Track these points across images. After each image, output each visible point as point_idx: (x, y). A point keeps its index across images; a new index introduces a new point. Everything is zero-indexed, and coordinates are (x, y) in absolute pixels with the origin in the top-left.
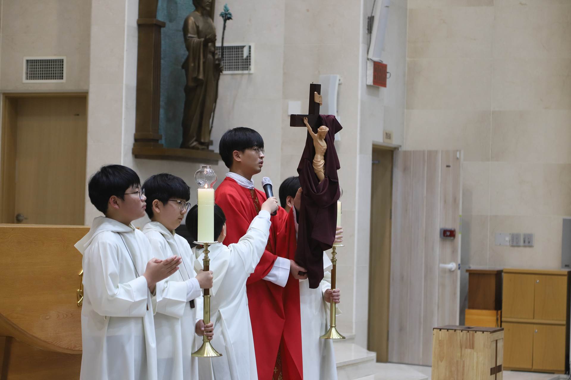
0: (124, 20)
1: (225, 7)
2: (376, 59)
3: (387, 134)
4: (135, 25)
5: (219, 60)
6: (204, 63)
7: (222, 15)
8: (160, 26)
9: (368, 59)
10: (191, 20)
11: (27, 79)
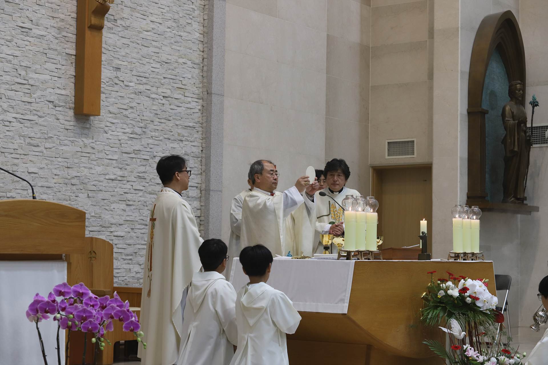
0: (458, 110)
1: (533, 97)
4: (465, 112)
5: (529, 136)
6: (518, 139)
7: (531, 103)
8: (484, 113)
10: (508, 108)
11: (389, 155)
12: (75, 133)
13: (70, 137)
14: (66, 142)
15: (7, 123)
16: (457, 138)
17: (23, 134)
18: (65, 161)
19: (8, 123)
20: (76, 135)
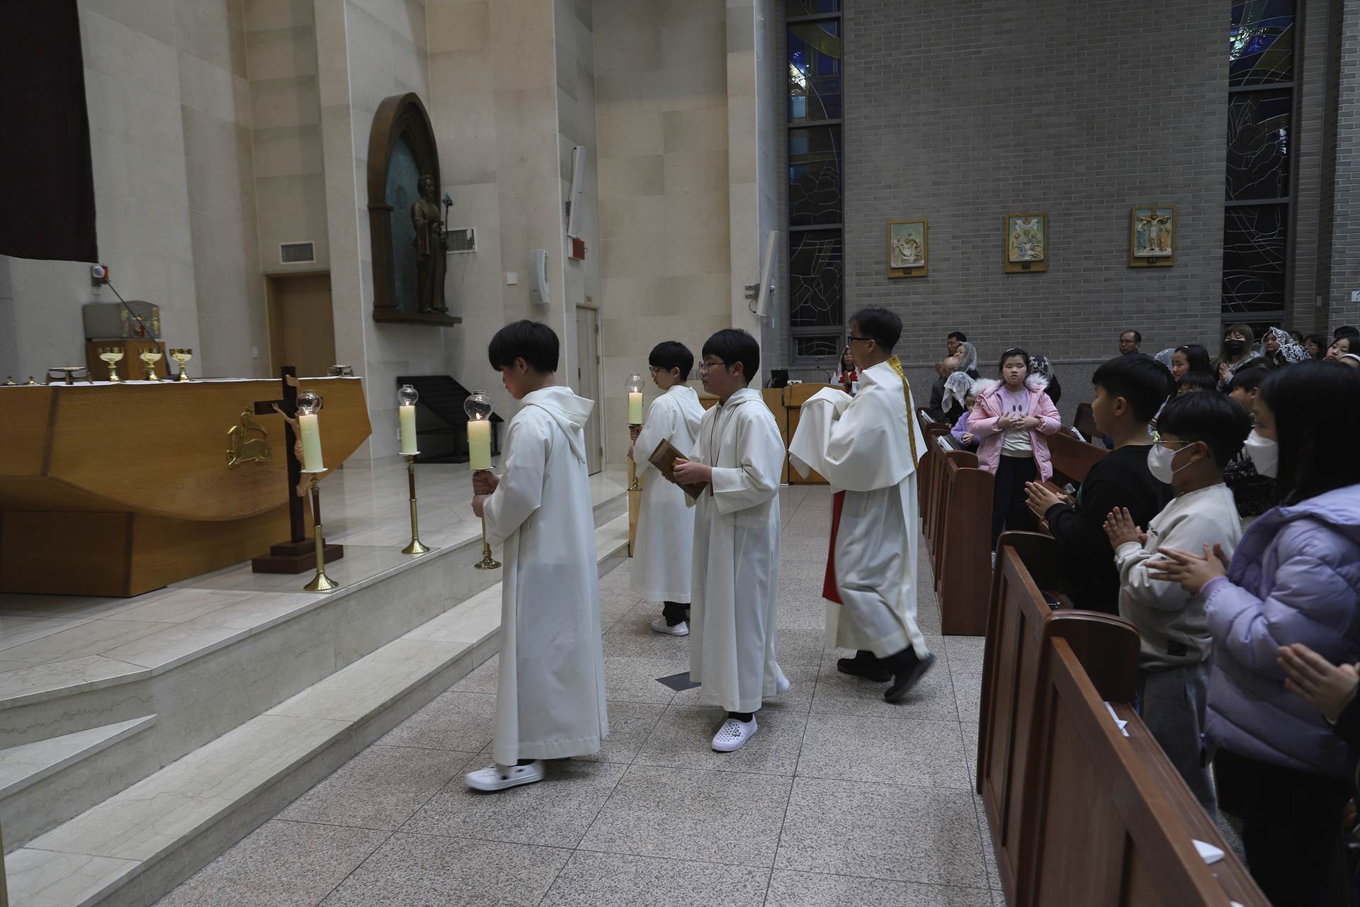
0: (354, 204)
1: (447, 197)
2: (574, 236)
3: (587, 297)
4: (366, 208)
5: (444, 241)
6: (430, 241)
9: (568, 236)
10: (417, 207)
11: (284, 261)
16: (356, 237)
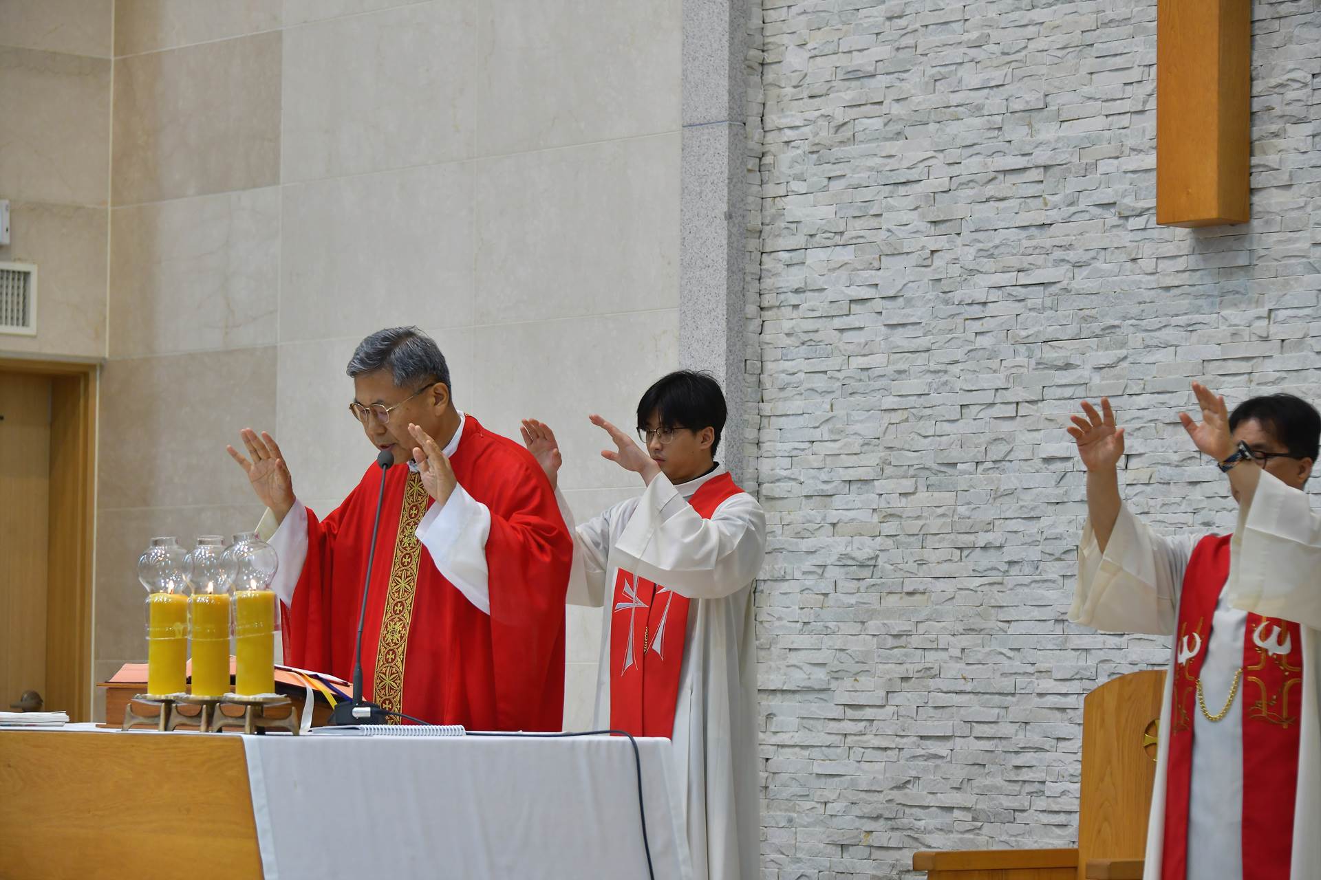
12: (1196, 297)
13: (1177, 315)
14: (1166, 335)
15: (976, 311)
17: (1024, 333)
18: (1163, 403)
19: (980, 307)
20: (1199, 302)
